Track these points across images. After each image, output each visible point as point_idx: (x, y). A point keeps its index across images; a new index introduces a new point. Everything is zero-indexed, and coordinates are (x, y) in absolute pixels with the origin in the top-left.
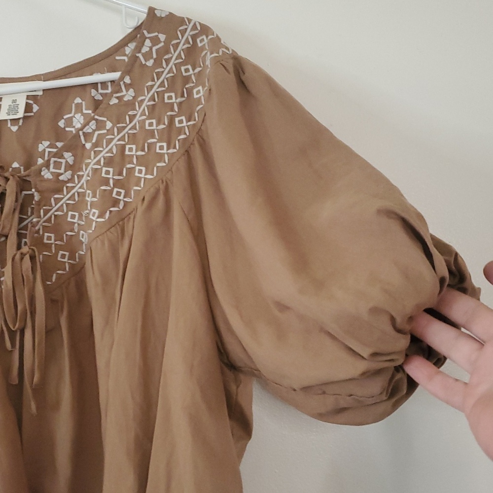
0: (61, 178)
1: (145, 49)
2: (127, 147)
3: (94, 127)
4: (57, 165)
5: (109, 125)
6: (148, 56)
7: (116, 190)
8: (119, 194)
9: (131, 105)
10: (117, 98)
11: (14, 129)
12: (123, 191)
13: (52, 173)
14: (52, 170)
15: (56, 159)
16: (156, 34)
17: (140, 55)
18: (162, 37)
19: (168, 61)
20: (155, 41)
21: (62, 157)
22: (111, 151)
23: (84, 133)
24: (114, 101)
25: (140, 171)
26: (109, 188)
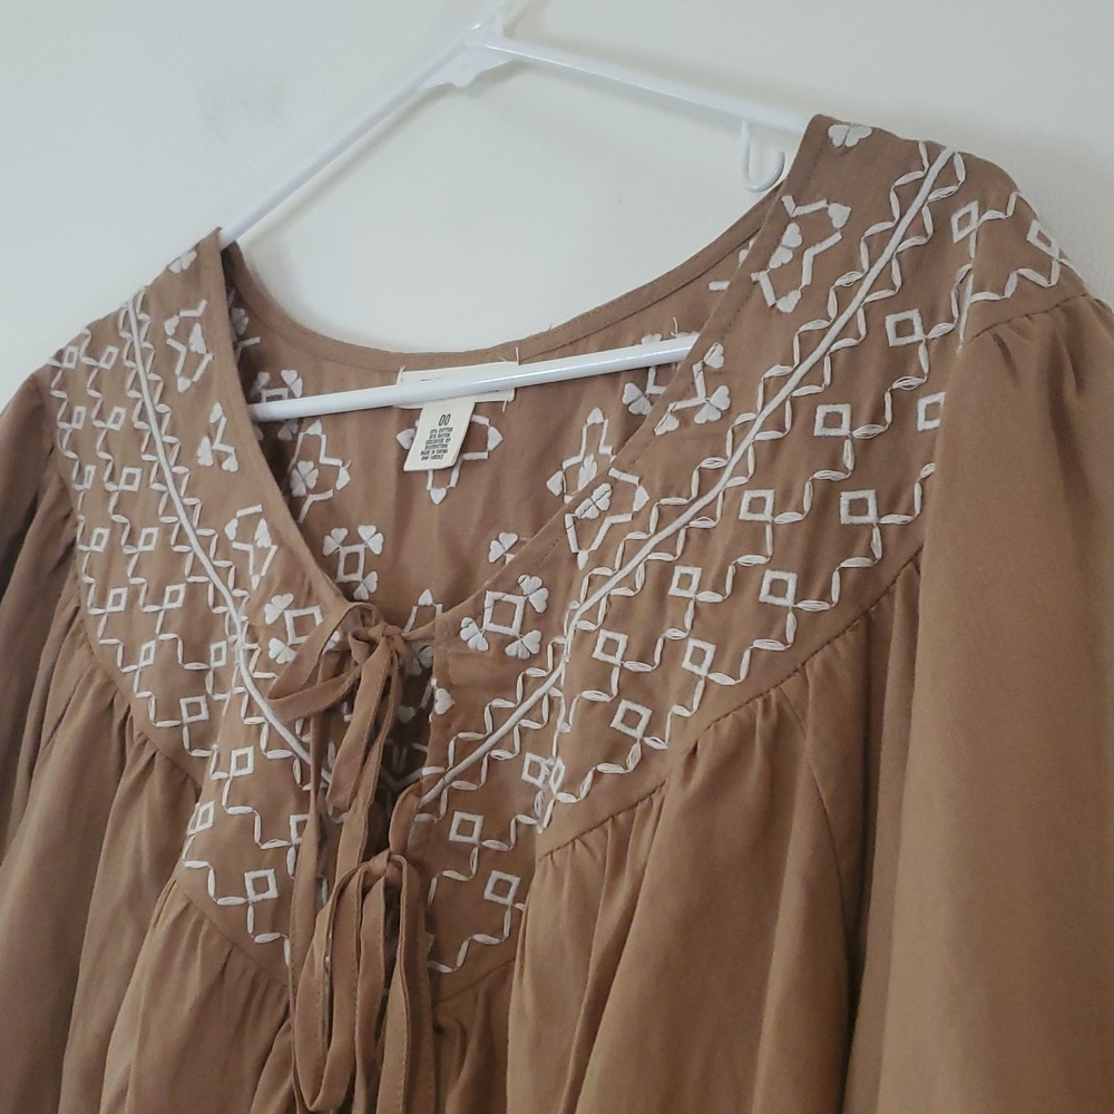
0: (511, 650)
1: (781, 257)
2: (679, 571)
3: (604, 504)
4: (503, 612)
5: (641, 497)
6: (785, 279)
7: (624, 705)
8: (631, 718)
9: (712, 438)
10: (678, 414)
11: (438, 495)
12: (646, 713)
13: (487, 634)
14: (488, 625)
15: (498, 595)
16: (822, 204)
17: (762, 278)
18: (839, 214)
19: (844, 296)
20: (815, 228)
21: (515, 588)
22: (628, 580)
23: (575, 520)
24: (669, 424)
25: (698, 656)
26: (604, 698)
